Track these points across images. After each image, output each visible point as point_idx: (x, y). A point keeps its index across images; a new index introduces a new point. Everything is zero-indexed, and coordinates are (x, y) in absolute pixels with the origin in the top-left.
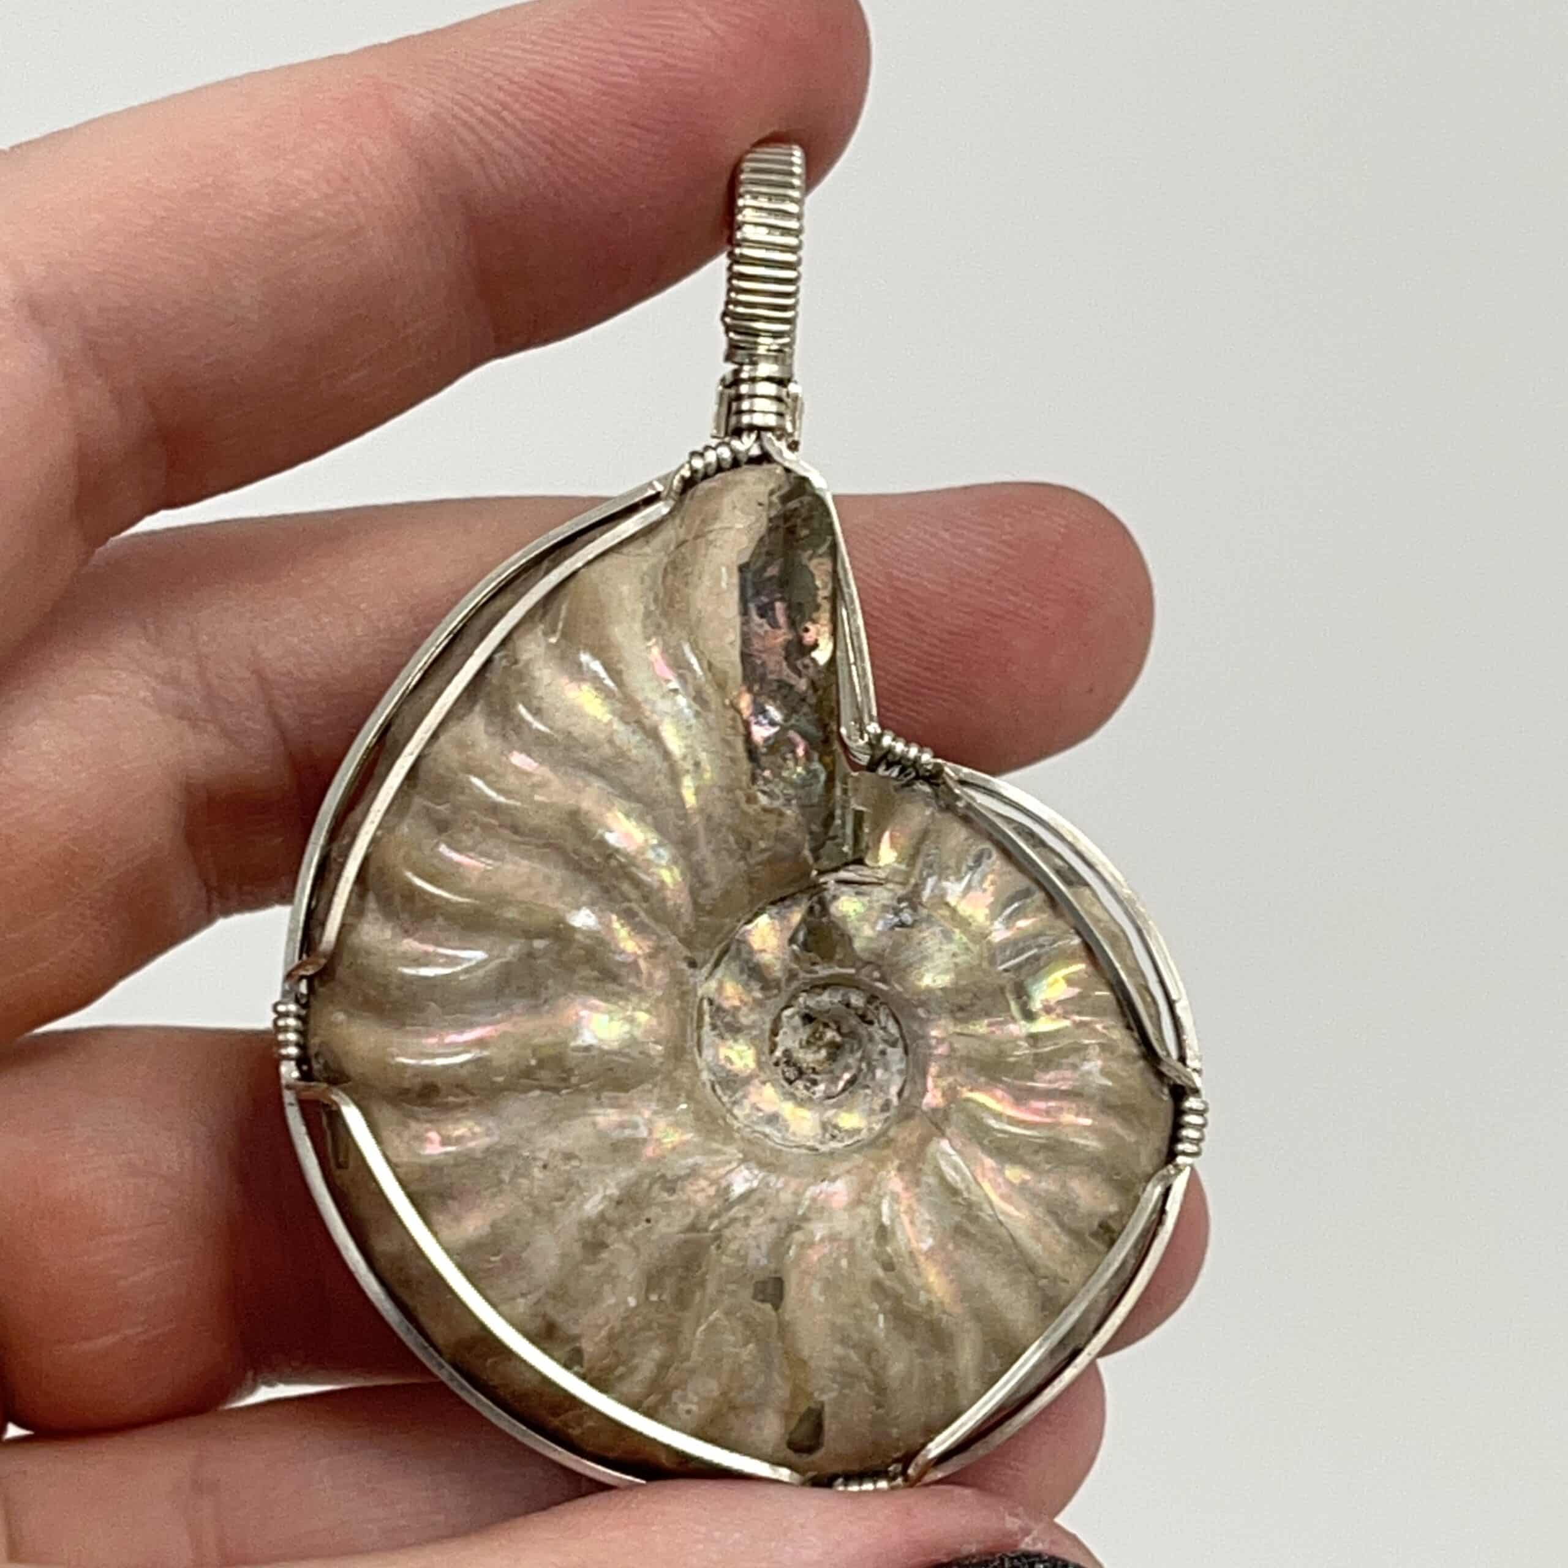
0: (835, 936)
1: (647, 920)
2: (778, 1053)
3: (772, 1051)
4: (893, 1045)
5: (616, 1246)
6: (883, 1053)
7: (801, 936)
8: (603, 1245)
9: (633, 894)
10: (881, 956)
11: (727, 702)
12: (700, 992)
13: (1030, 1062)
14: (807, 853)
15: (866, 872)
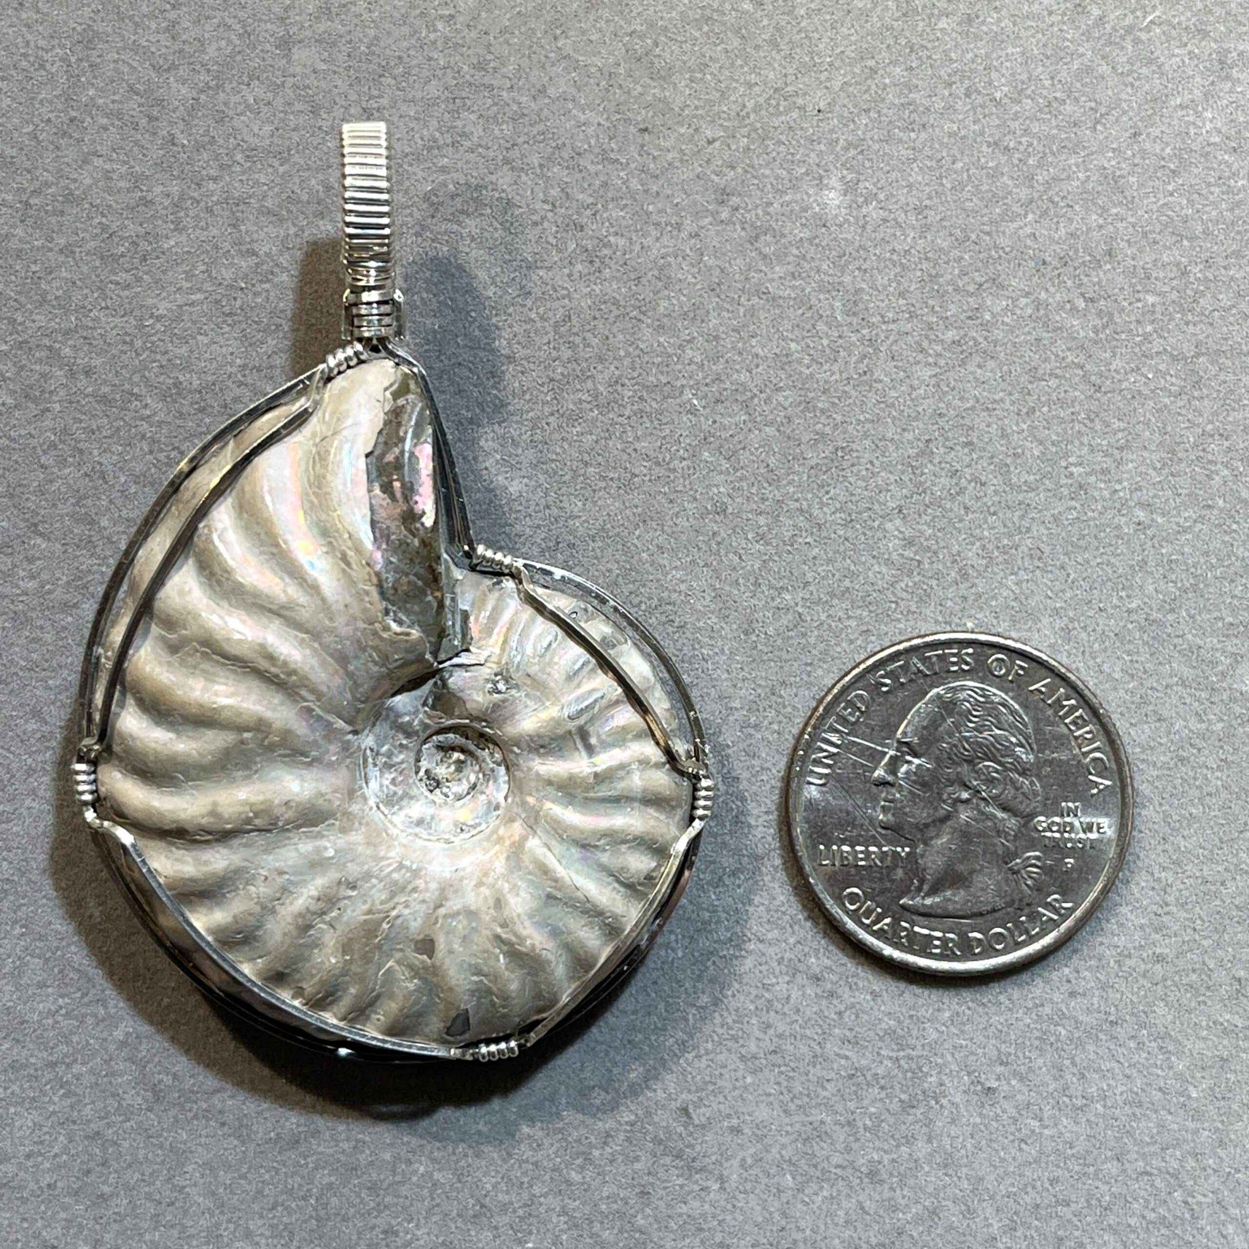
0: (454, 700)
1: (321, 713)
2: (422, 773)
3: (417, 773)
4: (499, 765)
5: (320, 925)
6: (493, 770)
7: (430, 701)
8: (310, 927)
9: (311, 697)
10: (485, 714)
11: (364, 562)
12: (363, 747)
13: (591, 780)
14: (428, 656)
15: (472, 656)
